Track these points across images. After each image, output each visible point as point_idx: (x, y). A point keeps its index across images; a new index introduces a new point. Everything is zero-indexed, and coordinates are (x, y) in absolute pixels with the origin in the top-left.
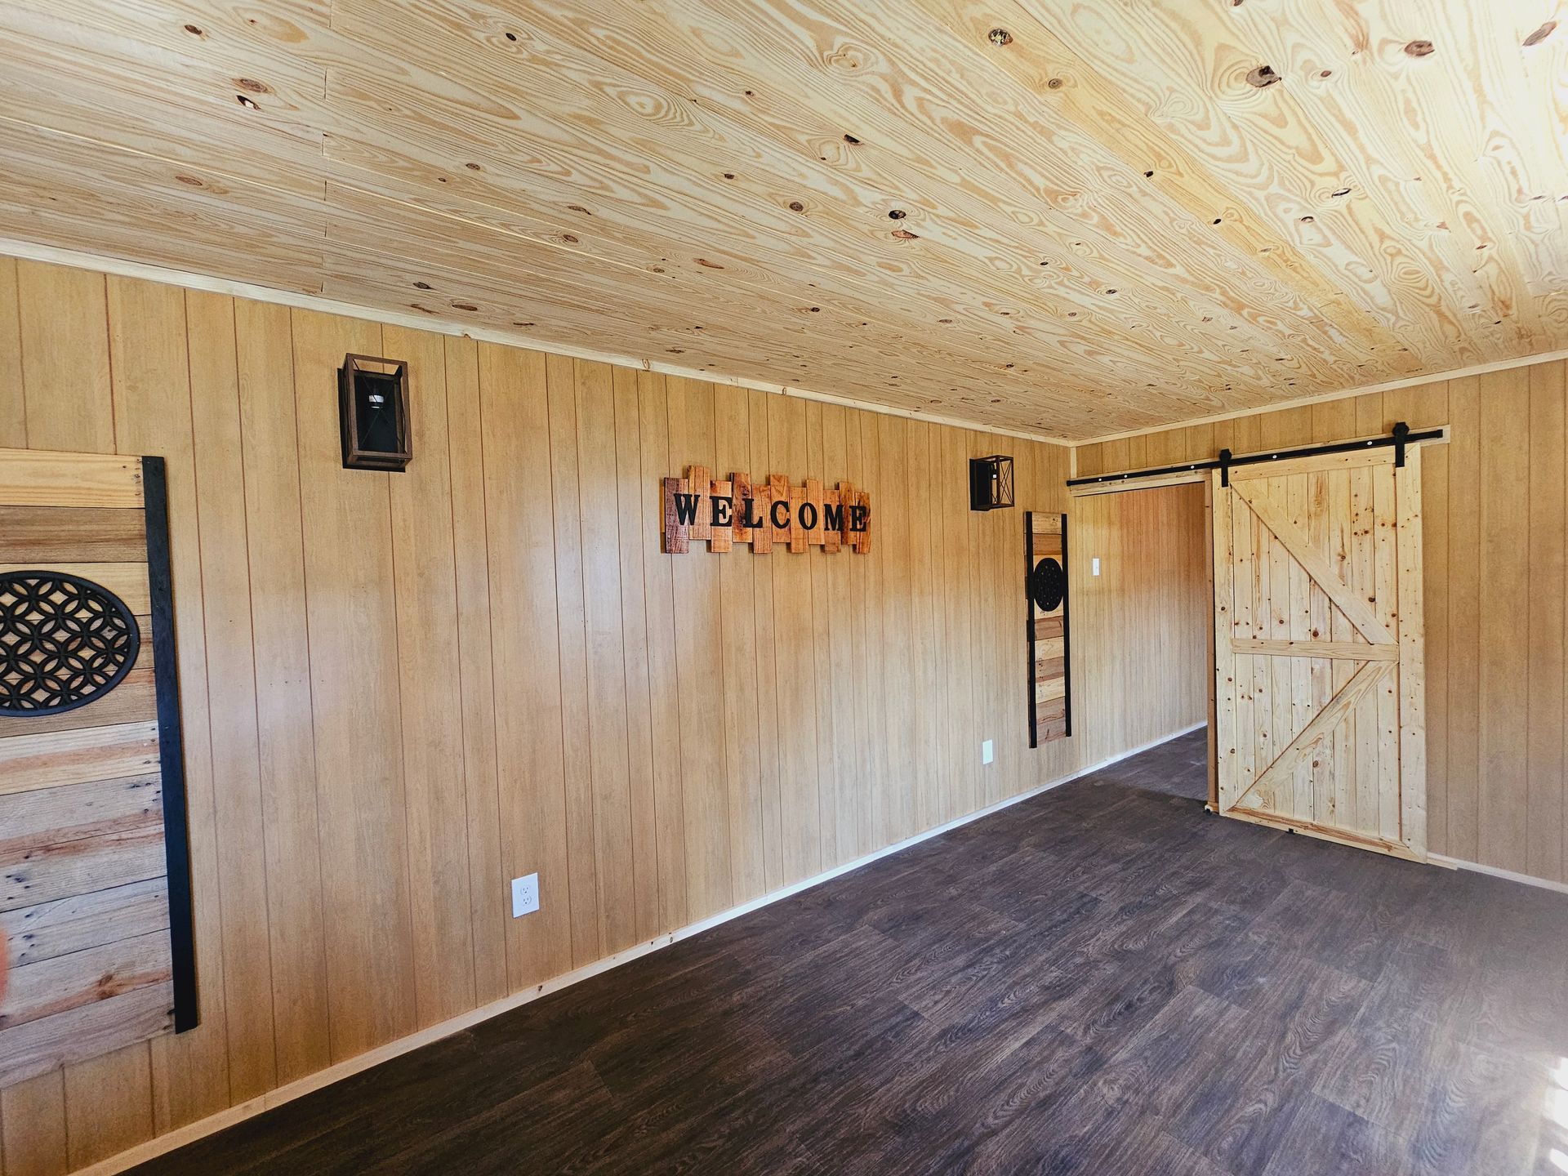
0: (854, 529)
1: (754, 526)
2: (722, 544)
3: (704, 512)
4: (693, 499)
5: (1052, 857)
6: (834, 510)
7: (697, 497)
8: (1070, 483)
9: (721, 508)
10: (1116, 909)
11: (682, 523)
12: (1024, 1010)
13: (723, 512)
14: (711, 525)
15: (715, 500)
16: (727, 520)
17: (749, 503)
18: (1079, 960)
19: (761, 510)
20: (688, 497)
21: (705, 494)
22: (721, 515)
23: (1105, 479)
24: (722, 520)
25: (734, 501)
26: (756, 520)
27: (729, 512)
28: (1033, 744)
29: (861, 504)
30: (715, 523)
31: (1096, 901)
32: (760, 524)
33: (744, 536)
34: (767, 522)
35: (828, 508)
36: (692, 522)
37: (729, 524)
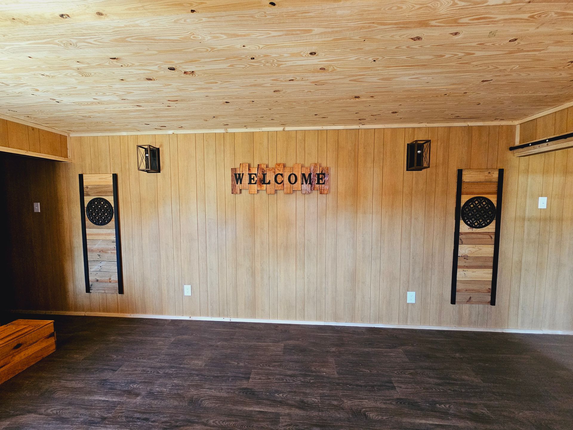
0: (318, 183)
1: (266, 184)
2: (253, 191)
3: (246, 179)
4: (241, 175)
5: (407, 360)
6: (307, 176)
7: (243, 174)
8: (512, 149)
9: (252, 177)
10: (395, 397)
11: (237, 184)
12: (281, 402)
13: (253, 179)
14: (248, 184)
15: (250, 175)
16: (255, 182)
17: (264, 175)
18: (335, 403)
19: (270, 177)
20: (239, 174)
21: (246, 173)
22: (252, 180)
23: (533, 144)
24: (253, 182)
25: (258, 175)
26: (267, 181)
27: (256, 179)
28: (453, 301)
29: (323, 172)
30: (250, 183)
31: (394, 388)
32: (269, 183)
33: (262, 187)
34: (273, 181)
35: (304, 175)
36: (241, 183)
37: (255, 183)
